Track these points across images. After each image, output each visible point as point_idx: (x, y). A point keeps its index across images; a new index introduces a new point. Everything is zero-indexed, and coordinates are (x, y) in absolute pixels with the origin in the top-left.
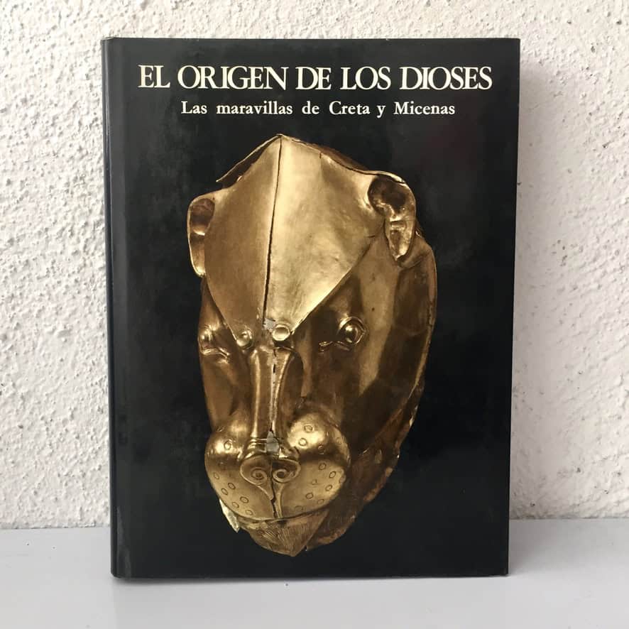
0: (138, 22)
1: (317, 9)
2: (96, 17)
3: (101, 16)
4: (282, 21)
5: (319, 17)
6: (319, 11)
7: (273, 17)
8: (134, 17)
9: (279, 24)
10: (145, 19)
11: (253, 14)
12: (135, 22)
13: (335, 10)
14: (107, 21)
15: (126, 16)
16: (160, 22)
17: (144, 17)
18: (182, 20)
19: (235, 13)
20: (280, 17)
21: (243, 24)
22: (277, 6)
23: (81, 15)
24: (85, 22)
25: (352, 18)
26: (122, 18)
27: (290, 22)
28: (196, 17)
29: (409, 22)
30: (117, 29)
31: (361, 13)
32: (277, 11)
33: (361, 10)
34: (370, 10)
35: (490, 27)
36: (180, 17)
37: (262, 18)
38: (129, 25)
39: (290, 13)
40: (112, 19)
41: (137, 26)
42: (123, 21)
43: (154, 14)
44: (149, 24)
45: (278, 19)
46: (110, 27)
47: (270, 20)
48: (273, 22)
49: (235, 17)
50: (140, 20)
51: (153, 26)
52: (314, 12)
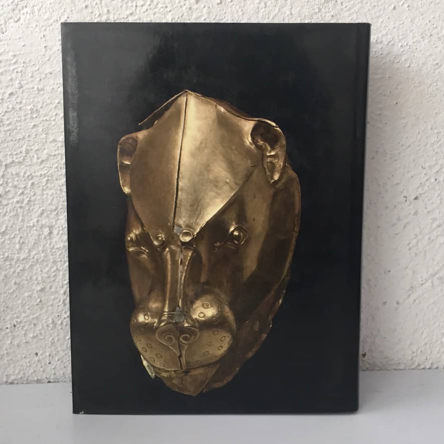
0: (192, 12)
1: (319, 8)
2: (162, 7)
3: (166, 7)
4: (294, 16)
5: (320, 15)
6: (320, 10)
7: (288, 13)
8: (190, 8)
9: (292, 18)
10: (197, 11)
11: (274, 10)
12: (190, 12)
13: (331, 10)
14: (170, 11)
15: (184, 8)
16: (208, 13)
17: (197, 9)
18: (224, 12)
19: (261, 9)
20: (293, 13)
21: (267, 17)
22: (291, 5)
23: (151, 6)
24: (155, 10)
25: (342, 16)
26: (181, 9)
27: (300, 16)
28: (234, 10)
29: (381, 20)
30: (177, 17)
31: (348, 13)
32: (291, 8)
33: (349, 11)
34: (355, 10)
35: (434, 26)
36: (223, 10)
37: (280, 13)
38: (185, 14)
39: (300, 11)
40: (174, 9)
41: (192, 15)
42: (182, 11)
43: (205, 7)
44: (200, 14)
45: (291, 14)
46: (172, 15)
47: (286, 15)
48: (288, 15)
49: (261, 11)
50: (194, 11)
51: (203, 16)
52: (317, 10)
